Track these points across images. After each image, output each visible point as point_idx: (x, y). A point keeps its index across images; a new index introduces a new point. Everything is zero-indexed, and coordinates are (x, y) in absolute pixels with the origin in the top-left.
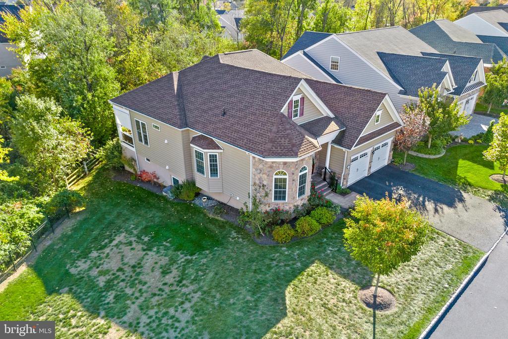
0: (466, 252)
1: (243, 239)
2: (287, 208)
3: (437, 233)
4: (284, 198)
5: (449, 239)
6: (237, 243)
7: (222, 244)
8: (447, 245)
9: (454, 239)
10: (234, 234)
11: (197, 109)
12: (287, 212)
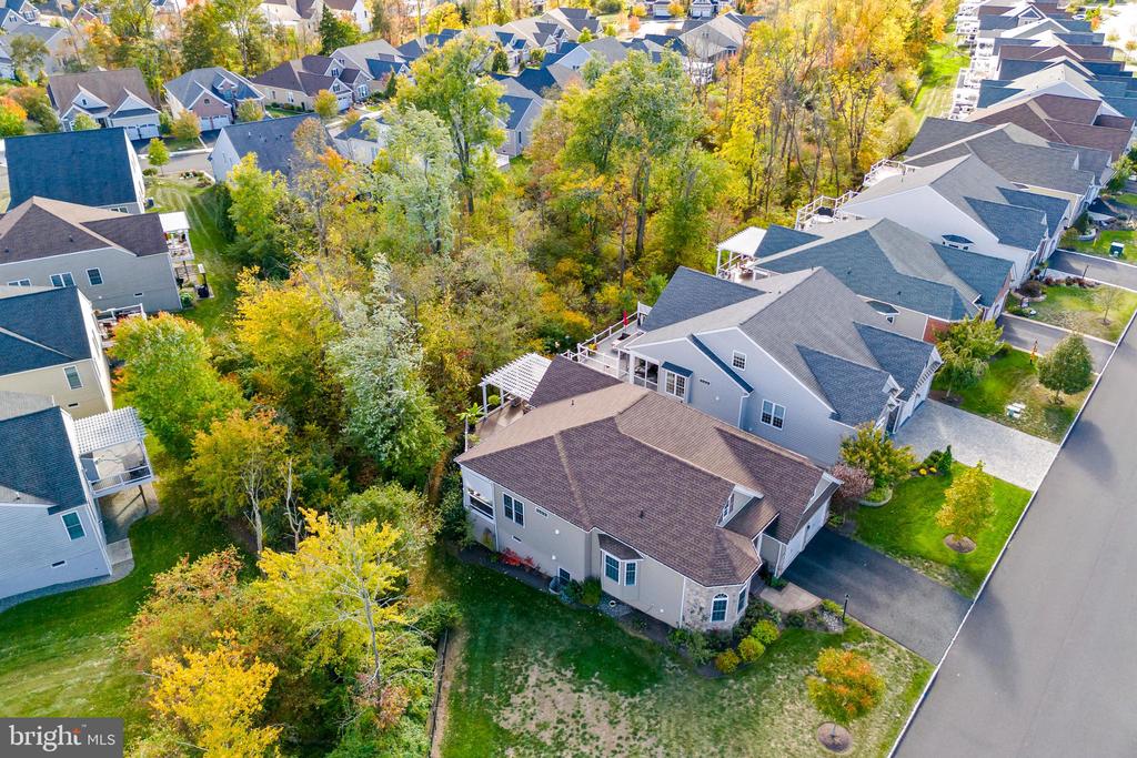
0: (918, 667)
1: (682, 670)
2: (725, 627)
3: (887, 642)
4: (723, 618)
5: (899, 651)
6: (677, 676)
7: (661, 679)
8: (897, 659)
9: (903, 648)
10: (670, 664)
11: (601, 500)
12: (726, 632)
